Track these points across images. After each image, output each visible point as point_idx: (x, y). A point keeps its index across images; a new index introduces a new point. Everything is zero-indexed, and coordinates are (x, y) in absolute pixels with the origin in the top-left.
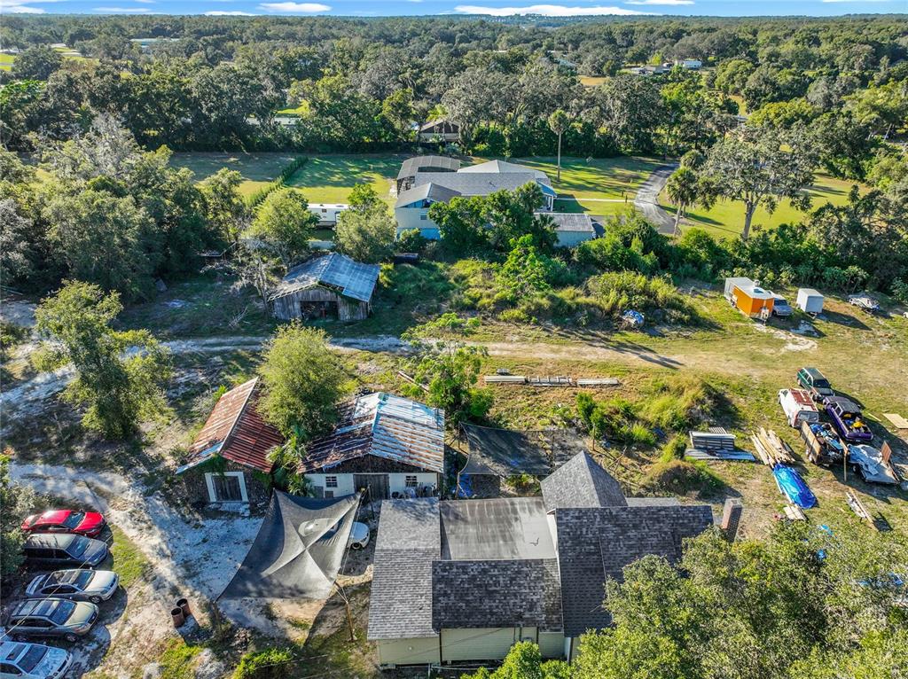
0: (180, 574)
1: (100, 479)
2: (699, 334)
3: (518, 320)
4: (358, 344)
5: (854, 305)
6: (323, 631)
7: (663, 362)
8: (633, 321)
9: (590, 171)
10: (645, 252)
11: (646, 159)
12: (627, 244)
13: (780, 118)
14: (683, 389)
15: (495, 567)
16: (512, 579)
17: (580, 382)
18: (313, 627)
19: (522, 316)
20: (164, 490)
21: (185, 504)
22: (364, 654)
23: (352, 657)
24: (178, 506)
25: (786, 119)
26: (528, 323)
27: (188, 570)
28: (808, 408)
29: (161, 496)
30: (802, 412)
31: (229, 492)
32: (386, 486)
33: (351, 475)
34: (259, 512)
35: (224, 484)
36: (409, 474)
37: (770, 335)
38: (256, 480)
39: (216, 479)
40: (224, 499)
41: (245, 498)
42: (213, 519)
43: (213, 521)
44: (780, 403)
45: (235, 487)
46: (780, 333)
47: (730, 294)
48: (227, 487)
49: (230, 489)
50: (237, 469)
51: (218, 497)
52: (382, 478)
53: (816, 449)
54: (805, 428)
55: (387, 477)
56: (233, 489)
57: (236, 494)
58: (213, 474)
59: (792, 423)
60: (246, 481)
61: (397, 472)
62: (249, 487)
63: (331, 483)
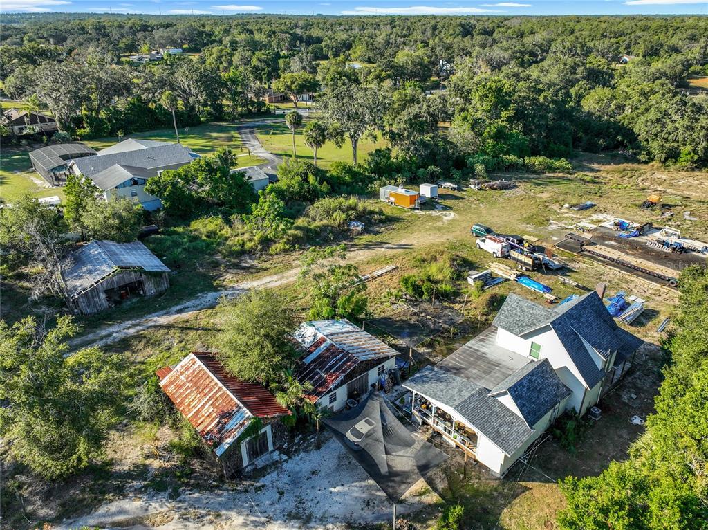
0: (297, 525)
1: (105, 516)
2: (396, 226)
3: (285, 251)
4: (188, 307)
5: (445, 188)
6: (441, 486)
7: (400, 247)
8: (359, 228)
9: (193, 138)
10: (321, 183)
11: (221, 124)
12: (306, 180)
13: (295, 84)
14: (435, 256)
15: (532, 375)
16: (543, 377)
17: (376, 274)
18: (432, 488)
19: (287, 247)
20: (187, 484)
21: (223, 482)
22: (479, 479)
23: (476, 485)
24: (218, 487)
25: (299, 84)
26: (294, 250)
27: (299, 518)
28: (504, 244)
29: (190, 490)
30: (503, 247)
31: (258, 450)
32: (367, 382)
33: (346, 385)
34: (292, 451)
35: (256, 444)
36: (381, 366)
37: (430, 215)
38: (280, 425)
39: (249, 443)
40: (255, 458)
41: (271, 448)
42: (264, 476)
43: (266, 478)
44: (480, 248)
45: (264, 441)
46: (432, 213)
47: (387, 198)
48: (258, 446)
49: (260, 446)
50: (267, 424)
51: (250, 460)
52: (364, 377)
53: (529, 262)
54: (514, 254)
55: (367, 375)
56: (262, 445)
57: (264, 448)
58: (248, 439)
59: (499, 254)
60: (272, 431)
61: (374, 367)
62: (274, 436)
63: (333, 400)
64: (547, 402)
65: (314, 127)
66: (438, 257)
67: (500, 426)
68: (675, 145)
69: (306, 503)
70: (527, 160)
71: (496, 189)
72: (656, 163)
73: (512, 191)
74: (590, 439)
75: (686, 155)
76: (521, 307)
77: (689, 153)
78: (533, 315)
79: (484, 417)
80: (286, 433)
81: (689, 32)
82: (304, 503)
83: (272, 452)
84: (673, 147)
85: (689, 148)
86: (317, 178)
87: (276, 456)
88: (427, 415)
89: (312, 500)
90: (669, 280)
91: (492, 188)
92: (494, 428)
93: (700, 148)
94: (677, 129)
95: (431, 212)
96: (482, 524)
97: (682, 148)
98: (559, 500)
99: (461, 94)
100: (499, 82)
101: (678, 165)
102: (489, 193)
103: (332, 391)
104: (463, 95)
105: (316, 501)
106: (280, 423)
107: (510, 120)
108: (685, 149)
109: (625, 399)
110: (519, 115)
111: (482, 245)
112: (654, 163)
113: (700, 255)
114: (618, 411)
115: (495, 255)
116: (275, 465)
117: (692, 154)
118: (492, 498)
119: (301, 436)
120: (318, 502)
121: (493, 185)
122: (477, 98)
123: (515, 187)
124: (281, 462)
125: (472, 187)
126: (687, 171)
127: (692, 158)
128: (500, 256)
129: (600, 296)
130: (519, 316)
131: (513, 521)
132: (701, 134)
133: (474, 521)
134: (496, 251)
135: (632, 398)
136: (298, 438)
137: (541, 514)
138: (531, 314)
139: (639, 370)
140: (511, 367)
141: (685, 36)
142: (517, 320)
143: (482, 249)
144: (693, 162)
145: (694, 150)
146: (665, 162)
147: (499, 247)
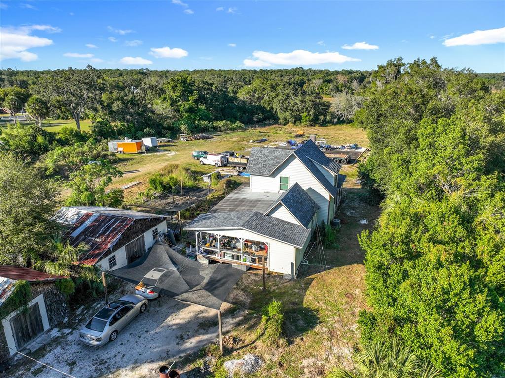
2: (130, 163)
5: (161, 142)
16: (299, 194)
17: (123, 188)
22: (278, 286)
28: (222, 156)
30: (222, 158)
31: (30, 330)
32: (144, 246)
33: (124, 247)
34: (75, 323)
35: (26, 322)
36: (154, 228)
37: (156, 155)
38: (56, 294)
39: (16, 320)
40: (25, 342)
41: (46, 325)
42: (44, 356)
43: (46, 357)
44: (204, 164)
45: (36, 318)
46: (158, 154)
47: (116, 149)
48: (28, 324)
49: (31, 324)
50: (38, 294)
51: (19, 345)
52: (141, 239)
53: (244, 162)
54: (232, 160)
55: (143, 237)
56: (34, 322)
57: (37, 327)
58: (13, 314)
59: (220, 164)
60: (45, 302)
61: (148, 230)
62: (49, 310)
63: (113, 262)
64: (309, 211)
65: (36, 100)
66: (173, 170)
67: (283, 231)
68: (298, 113)
69: (108, 362)
70: (215, 124)
71: (199, 139)
72: (290, 124)
73: (211, 140)
74: (342, 238)
75: (306, 117)
76: (264, 155)
77: (307, 117)
78: (275, 157)
79: (268, 228)
80: (64, 305)
81: (279, 73)
82: (106, 362)
83: (49, 331)
84: (297, 114)
85: (305, 114)
86: (46, 138)
87: (55, 333)
88: (212, 253)
89: (115, 356)
90: (334, 159)
91: (196, 139)
92: (279, 233)
93: (311, 113)
94: (297, 104)
95: (156, 154)
96: (298, 314)
97: (302, 114)
98: (345, 278)
99: (156, 91)
100: (183, 76)
101: (303, 124)
102: (194, 141)
103: (111, 253)
104: (158, 92)
105: (120, 356)
106: (55, 291)
107: (196, 101)
108: (303, 115)
109: (348, 214)
110: (201, 99)
111: (205, 161)
112: (289, 124)
113: (341, 150)
114: (349, 221)
115: (216, 166)
116: (56, 341)
117: (308, 117)
118: (295, 294)
119: (83, 307)
120: (124, 355)
121: (197, 137)
122: (170, 89)
123: (212, 138)
124: (63, 336)
125: (182, 139)
126: (308, 127)
127: (309, 119)
128: (221, 165)
129: (314, 141)
130: (265, 161)
131: (321, 302)
132: (310, 104)
133: (290, 314)
134: (217, 162)
135: (352, 213)
136: (80, 310)
137: (339, 291)
138: (274, 157)
139: (346, 200)
140: (270, 200)
141: (277, 75)
142: (264, 165)
143: (205, 164)
144: (310, 122)
145: (309, 115)
146: (295, 123)
147: (219, 158)
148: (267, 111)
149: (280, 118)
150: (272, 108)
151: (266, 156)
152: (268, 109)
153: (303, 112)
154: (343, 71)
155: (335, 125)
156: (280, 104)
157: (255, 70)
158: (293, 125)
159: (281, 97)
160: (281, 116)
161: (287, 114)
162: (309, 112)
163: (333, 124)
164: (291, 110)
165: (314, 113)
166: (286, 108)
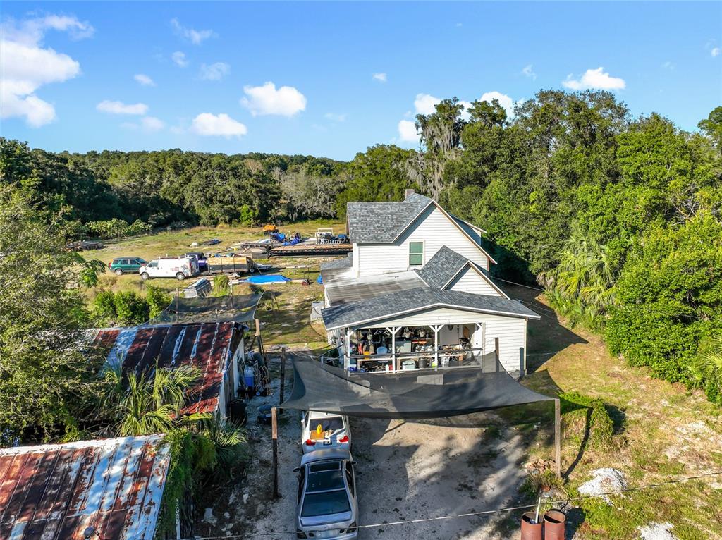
32: (233, 384)
44: (149, 278)
53: (241, 262)
54: (215, 261)
55: (233, 365)
59: (188, 273)
68: (232, 207)
71: (81, 250)
72: (222, 224)
75: (247, 212)
77: (249, 211)
78: (392, 214)
84: (231, 209)
85: (246, 207)
93: (255, 204)
97: (240, 208)
101: (243, 223)
108: (243, 209)
111: (153, 272)
112: (220, 225)
115: (180, 277)
117: (252, 211)
123: (105, 247)
126: (253, 227)
127: (254, 214)
128: (190, 275)
132: (253, 191)
134: (181, 270)
142: (378, 227)
143: (153, 278)
144: (255, 219)
145: (251, 208)
146: (230, 222)
147: (185, 261)
148: (173, 206)
149: (203, 216)
150: (182, 201)
151: (376, 214)
152: (175, 202)
153: (240, 205)
154: (251, 156)
155: (294, 223)
156: (200, 193)
157: (94, 152)
158: (228, 225)
159: (196, 181)
160: (203, 213)
161: (215, 208)
162: (251, 203)
163: (291, 222)
164: (220, 202)
165: (260, 205)
166: (211, 200)
